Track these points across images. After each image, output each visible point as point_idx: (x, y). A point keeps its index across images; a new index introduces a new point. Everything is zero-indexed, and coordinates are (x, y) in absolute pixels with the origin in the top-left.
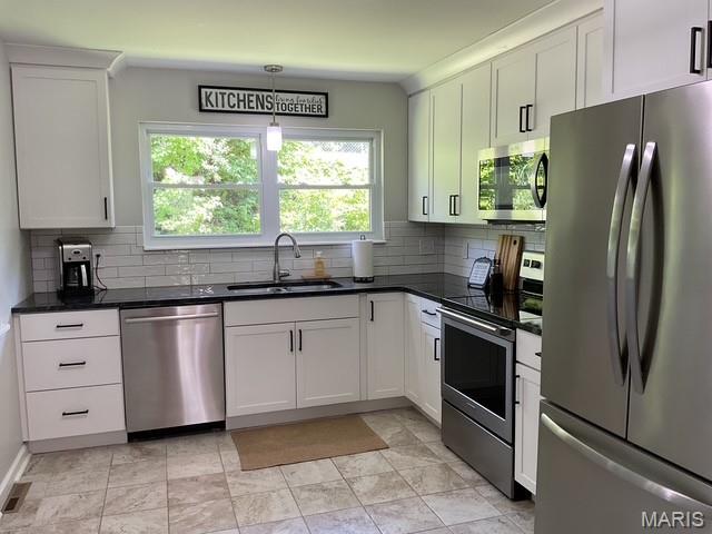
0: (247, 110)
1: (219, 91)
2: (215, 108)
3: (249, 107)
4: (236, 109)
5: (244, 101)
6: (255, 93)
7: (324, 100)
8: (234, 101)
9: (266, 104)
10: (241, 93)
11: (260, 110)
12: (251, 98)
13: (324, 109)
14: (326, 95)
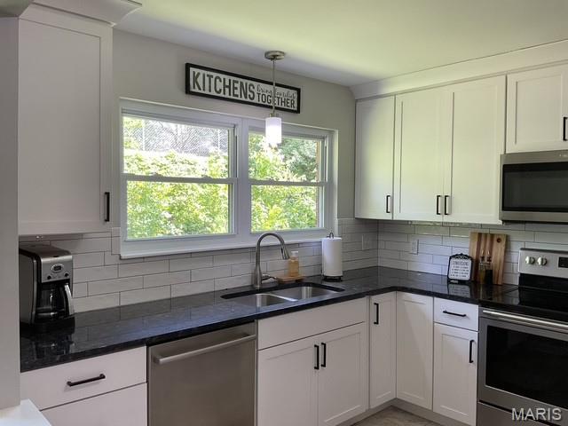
0: (232, 97)
1: (207, 73)
2: (202, 92)
3: (234, 95)
4: (221, 95)
5: (229, 87)
6: (240, 80)
7: (296, 96)
8: (220, 86)
9: (249, 93)
10: (227, 77)
11: (243, 99)
12: (236, 85)
13: (296, 105)
14: (298, 91)
